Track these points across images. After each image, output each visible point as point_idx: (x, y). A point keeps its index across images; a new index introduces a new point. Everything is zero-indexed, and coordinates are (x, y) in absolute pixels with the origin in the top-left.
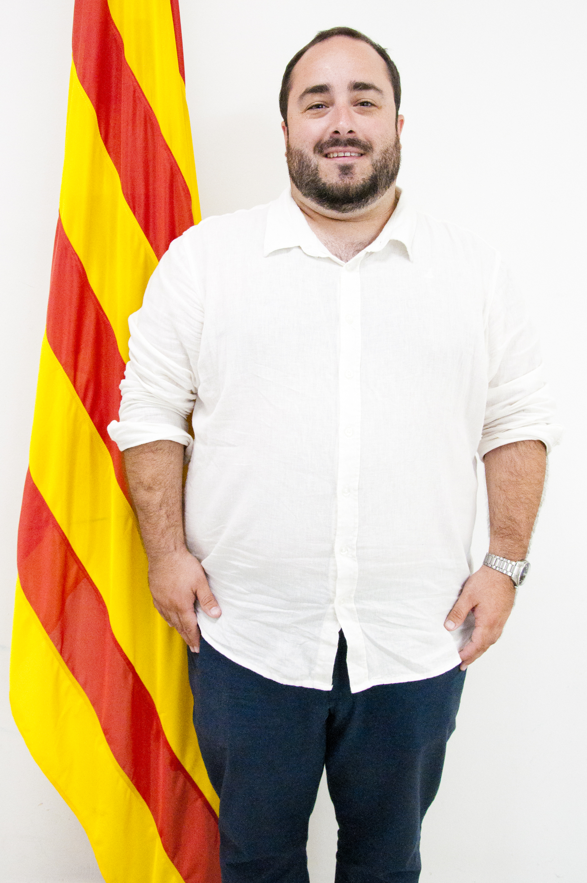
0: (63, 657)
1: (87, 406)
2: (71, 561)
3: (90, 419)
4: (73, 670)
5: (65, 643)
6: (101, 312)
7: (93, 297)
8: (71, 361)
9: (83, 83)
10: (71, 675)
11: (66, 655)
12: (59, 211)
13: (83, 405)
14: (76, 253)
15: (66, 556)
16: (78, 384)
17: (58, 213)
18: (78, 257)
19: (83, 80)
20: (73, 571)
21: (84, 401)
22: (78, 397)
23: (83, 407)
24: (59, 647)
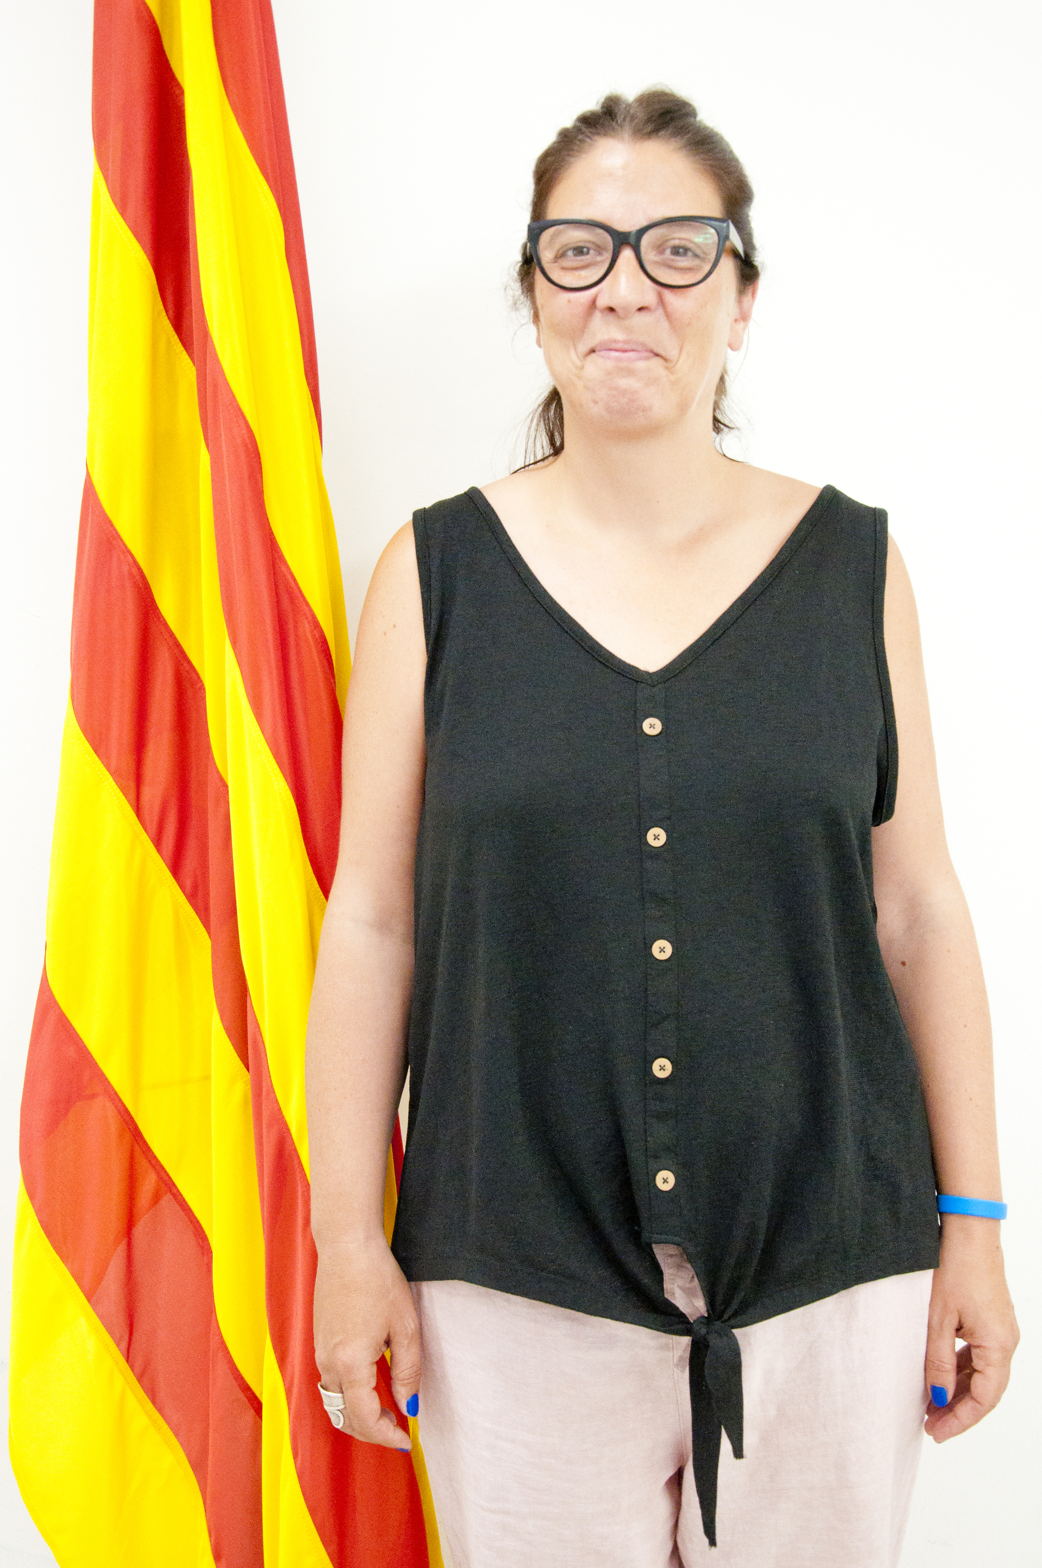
0: (132, 1367)
1: (164, 853)
2: (142, 1163)
3: (172, 877)
4: (152, 1395)
5: (136, 1335)
6: (185, 664)
7: (167, 636)
8: (127, 762)
9: (123, 212)
10: (150, 1405)
11: (139, 1363)
12: (87, 465)
13: (156, 851)
14: (129, 551)
15: (132, 1157)
16: (146, 811)
17: (86, 469)
18: (133, 557)
19: (122, 208)
20: (148, 1184)
21: (158, 842)
22: (145, 835)
23: (158, 854)
24: (124, 1344)
